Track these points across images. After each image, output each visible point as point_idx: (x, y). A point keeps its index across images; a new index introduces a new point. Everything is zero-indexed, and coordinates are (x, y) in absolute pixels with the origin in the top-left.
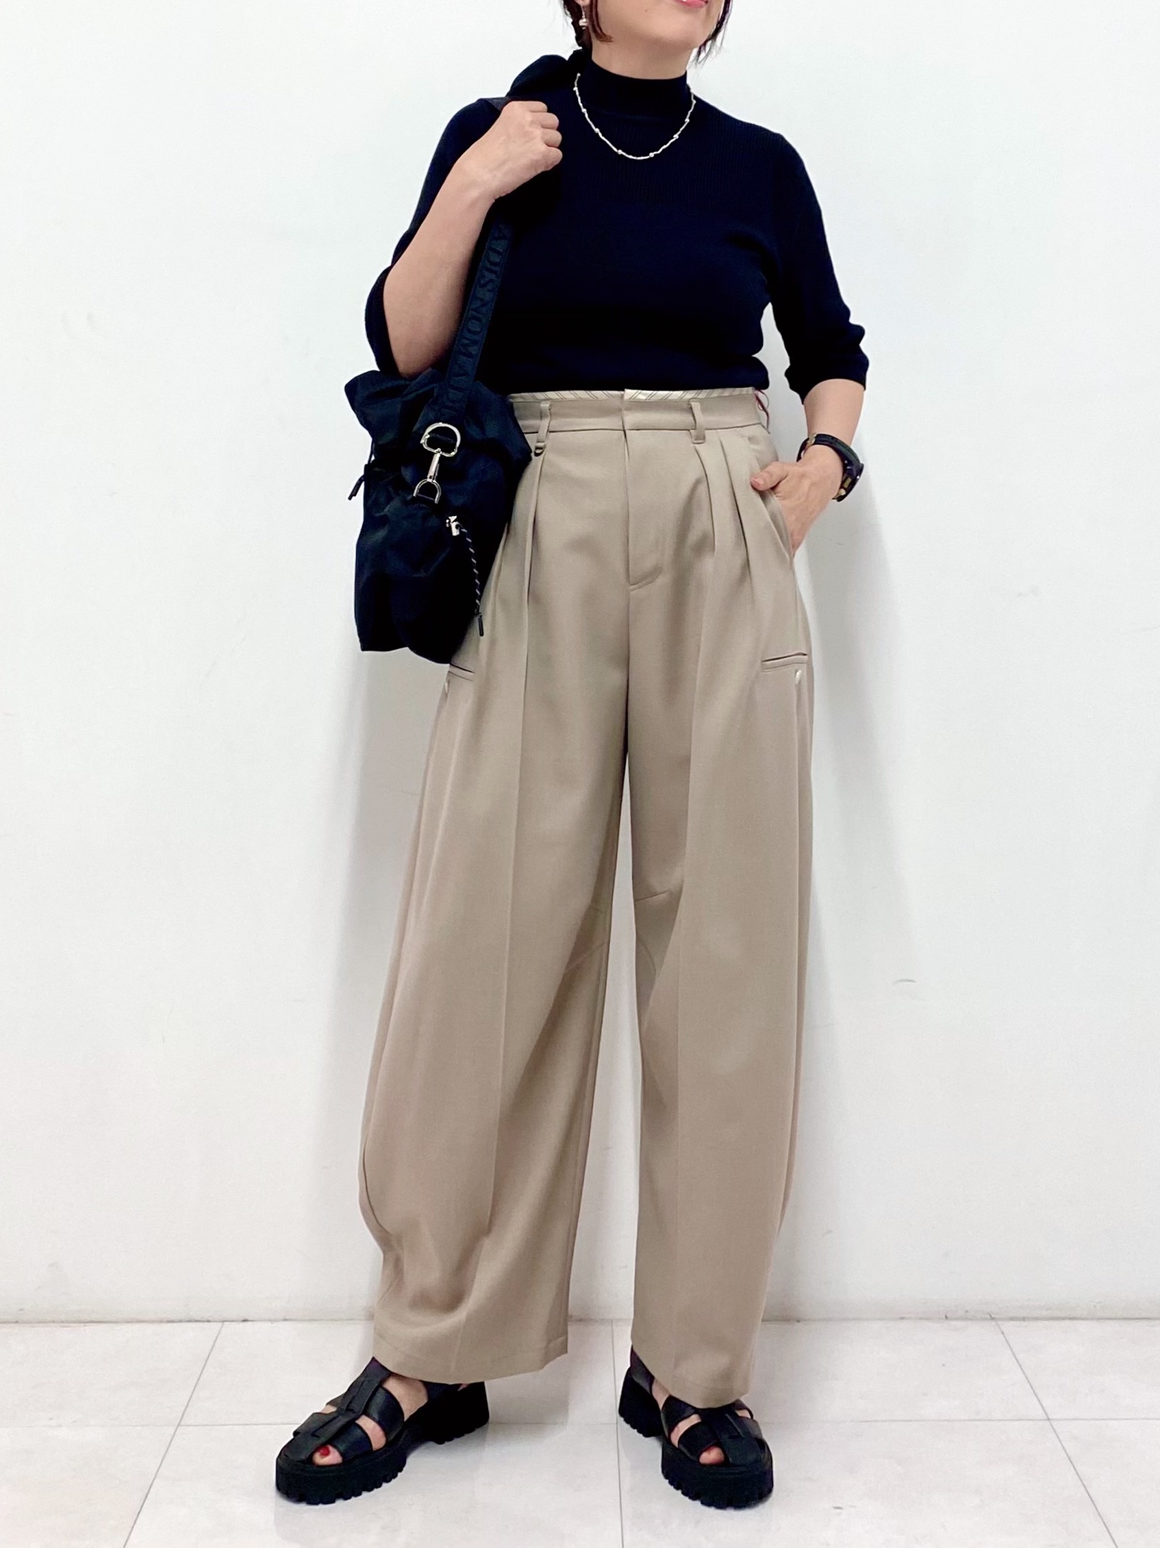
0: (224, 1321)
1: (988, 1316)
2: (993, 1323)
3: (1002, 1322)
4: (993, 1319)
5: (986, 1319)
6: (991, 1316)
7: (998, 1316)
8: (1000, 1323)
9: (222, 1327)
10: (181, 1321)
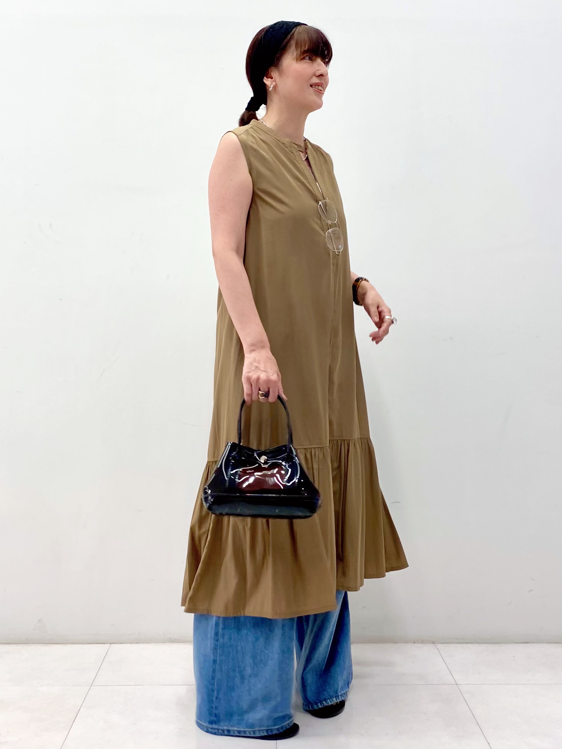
2: (434, 645)
3: (438, 645)
6: (433, 642)
7: (436, 642)
10: (93, 643)
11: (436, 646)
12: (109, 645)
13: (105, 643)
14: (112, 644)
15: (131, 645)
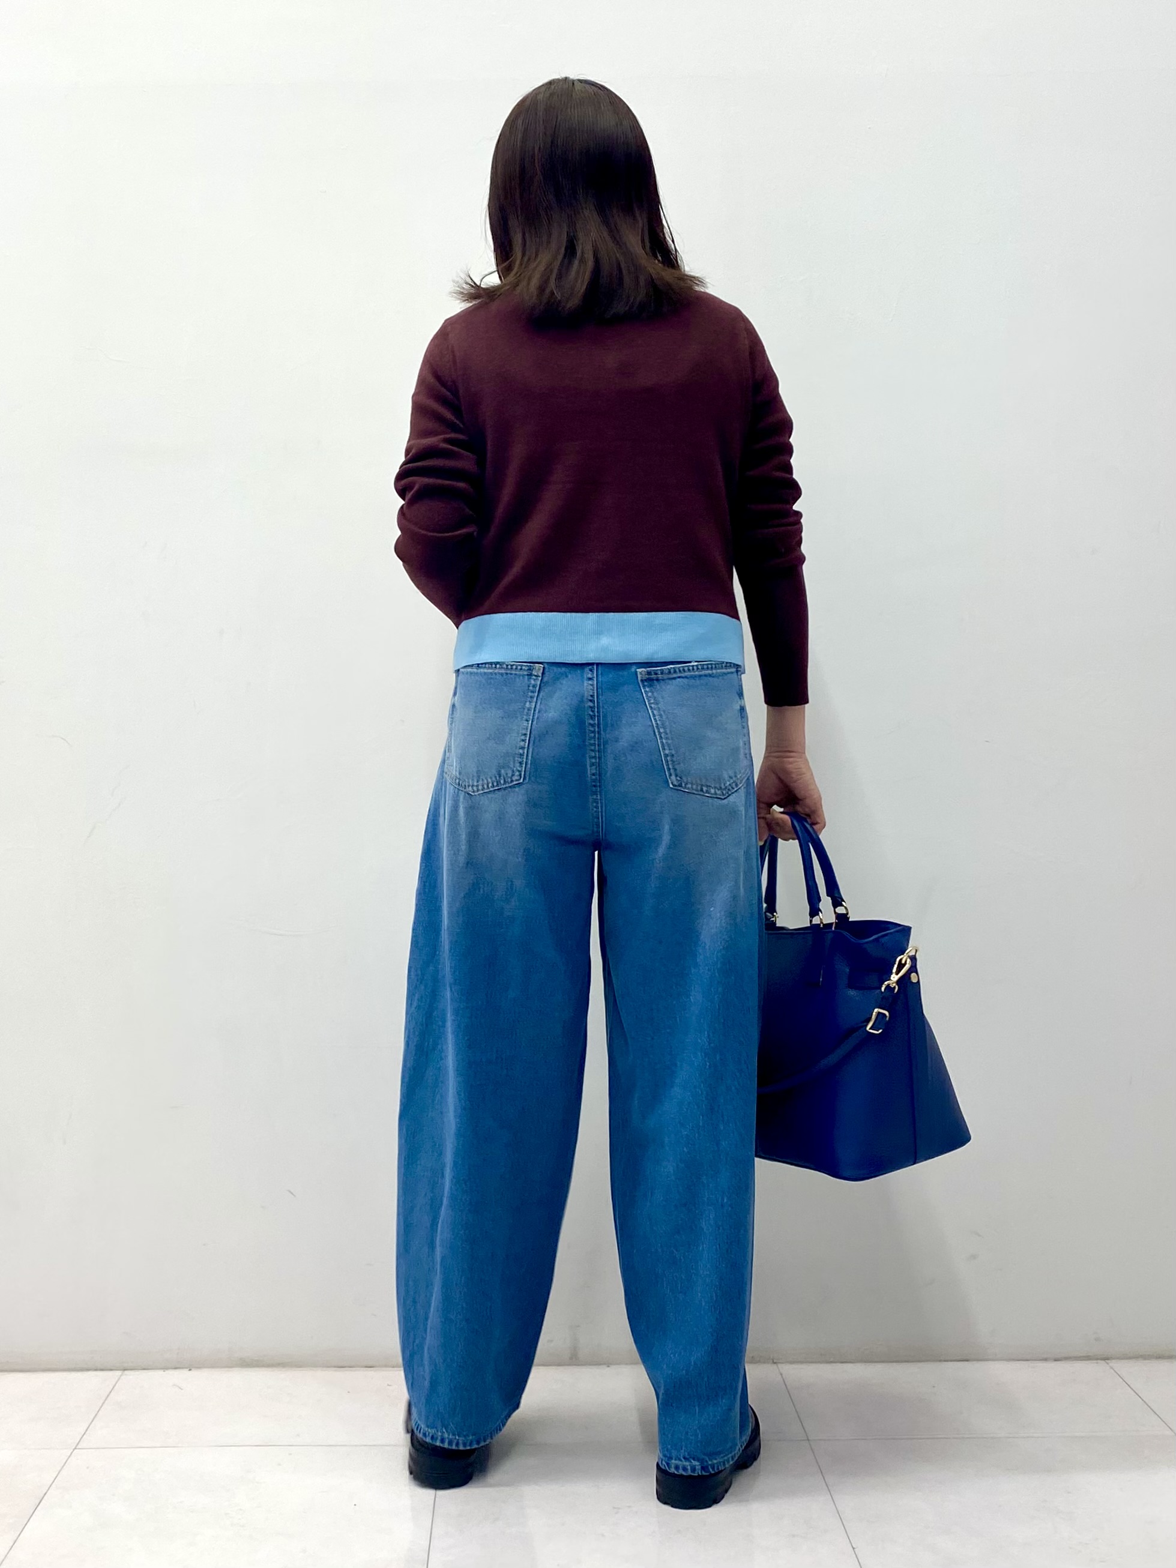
0: (125, 1370)
1: (772, 1361)
2: (775, 1366)
3: (783, 1365)
4: (775, 1363)
5: (768, 1363)
6: (773, 1361)
7: (780, 1361)
8: (779, 1365)
9: (121, 1376)
10: (88, 1370)
11: (778, 1367)
12: (121, 1371)
13: (112, 1368)
14: (126, 1372)
15: (165, 1373)
